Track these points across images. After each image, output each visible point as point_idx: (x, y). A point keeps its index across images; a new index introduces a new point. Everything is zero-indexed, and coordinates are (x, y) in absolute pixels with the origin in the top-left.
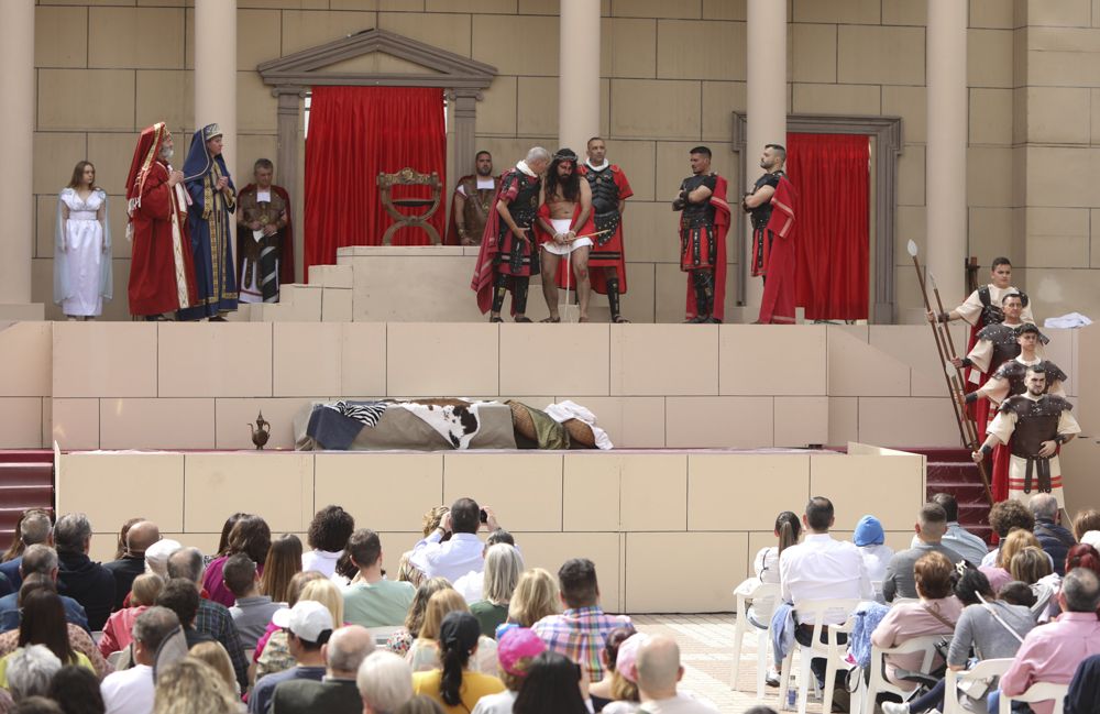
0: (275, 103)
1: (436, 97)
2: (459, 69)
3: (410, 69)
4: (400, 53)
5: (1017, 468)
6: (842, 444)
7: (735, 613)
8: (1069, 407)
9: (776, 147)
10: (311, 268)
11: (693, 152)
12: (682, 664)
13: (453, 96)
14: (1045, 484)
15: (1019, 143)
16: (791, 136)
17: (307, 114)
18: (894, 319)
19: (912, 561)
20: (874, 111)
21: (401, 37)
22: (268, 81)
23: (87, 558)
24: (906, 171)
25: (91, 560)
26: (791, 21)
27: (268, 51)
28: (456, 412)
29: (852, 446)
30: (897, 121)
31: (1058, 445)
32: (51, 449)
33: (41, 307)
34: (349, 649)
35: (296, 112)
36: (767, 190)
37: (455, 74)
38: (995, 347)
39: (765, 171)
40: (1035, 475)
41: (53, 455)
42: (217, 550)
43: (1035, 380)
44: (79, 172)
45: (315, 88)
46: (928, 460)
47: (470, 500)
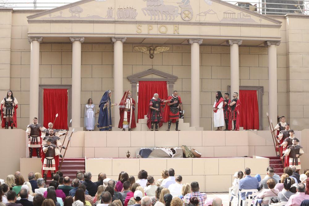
0: (131, 85)
1: (165, 83)
2: (170, 77)
3: (159, 77)
4: (157, 74)
5: (291, 160)
6: (251, 156)
7: (229, 192)
8: (302, 148)
9: (236, 93)
10: (139, 119)
11: (225, 94)
12: (222, 204)
13: (169, 83)
14: (297, 164)
15: (288, 92)
16: (240, 91)
17: (138, 87)
18: (262, 130)
19: (267, 181)
20: (258, 85)
21: (157, 71)
22: (129, 80)
23: (91, 181)
24: (265, 98)
25: (92, 182)
26: (240, 66)
27: (129, 74)
28: (171, 150)
29: (254, 156)
30: (262, 87)
31: (299, 155)
32: (84, 158)
33: (82, 128)
34: (146, 201)
35: (135, 86)
36: (234, 102)
37: (169, 78)
38: (284, 135)
39: (234, 98)
40: (295, 162)
41: (85, 159)
42: (118, 180)
43: (294, 142)
44: (89, 101)
45: (139, 81)
46: (270, 159)
47: (172, 169)
